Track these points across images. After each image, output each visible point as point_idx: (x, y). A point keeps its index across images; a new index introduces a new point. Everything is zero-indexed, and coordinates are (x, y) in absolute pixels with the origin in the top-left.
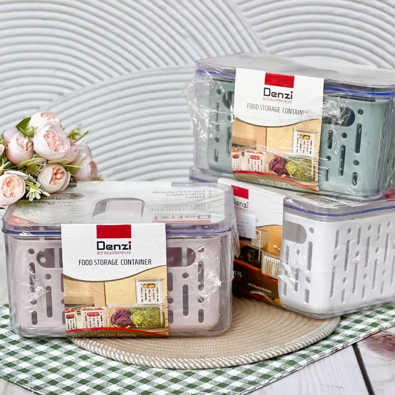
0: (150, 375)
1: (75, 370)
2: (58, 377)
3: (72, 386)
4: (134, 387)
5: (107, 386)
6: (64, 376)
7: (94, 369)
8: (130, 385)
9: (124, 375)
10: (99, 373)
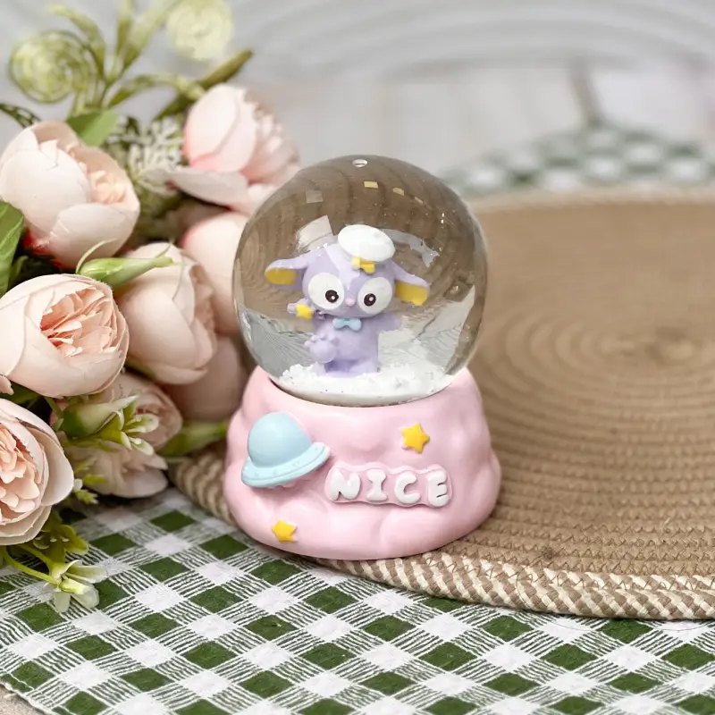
0: (469, 627)
1: (182, 599)
2: (112, 628)
3: (161, 672)
4: (407, 682)
5: (298, 678)
6: (136, 626)
7: (254, 600)
8: (391, 674)
9: (367, 629)
10: (275, 616)
